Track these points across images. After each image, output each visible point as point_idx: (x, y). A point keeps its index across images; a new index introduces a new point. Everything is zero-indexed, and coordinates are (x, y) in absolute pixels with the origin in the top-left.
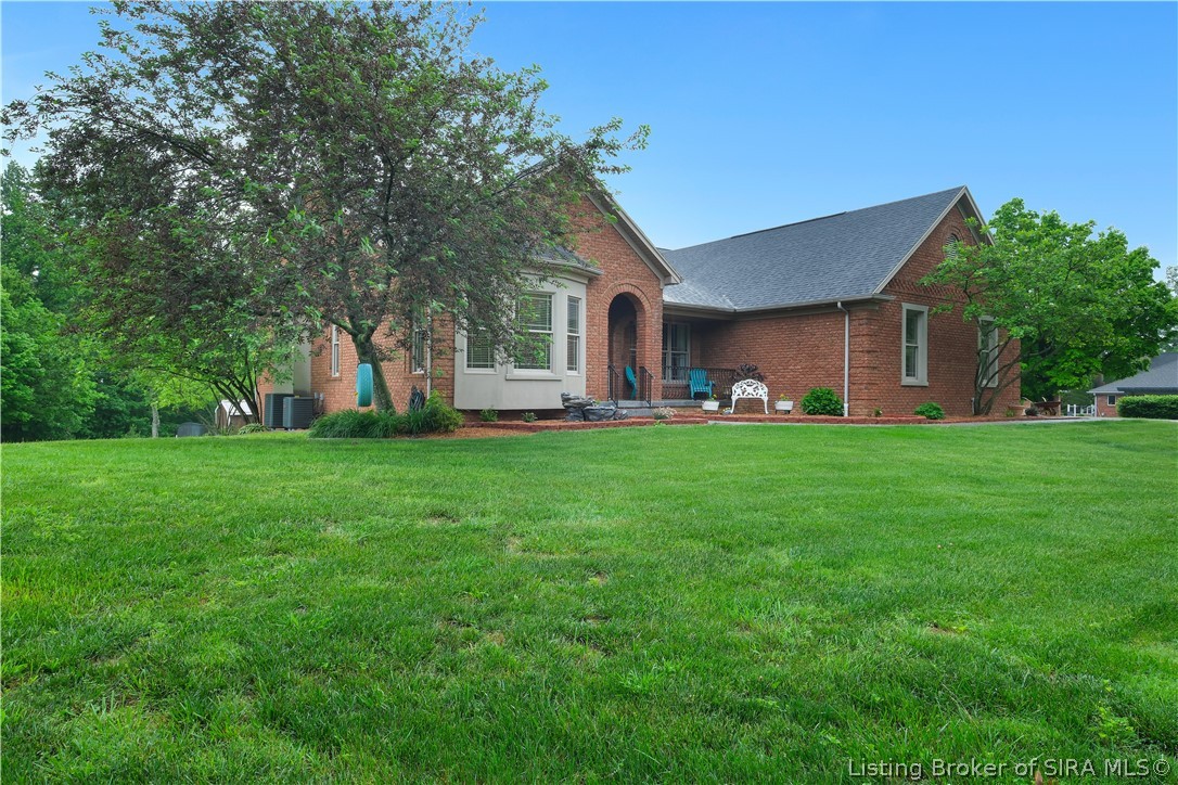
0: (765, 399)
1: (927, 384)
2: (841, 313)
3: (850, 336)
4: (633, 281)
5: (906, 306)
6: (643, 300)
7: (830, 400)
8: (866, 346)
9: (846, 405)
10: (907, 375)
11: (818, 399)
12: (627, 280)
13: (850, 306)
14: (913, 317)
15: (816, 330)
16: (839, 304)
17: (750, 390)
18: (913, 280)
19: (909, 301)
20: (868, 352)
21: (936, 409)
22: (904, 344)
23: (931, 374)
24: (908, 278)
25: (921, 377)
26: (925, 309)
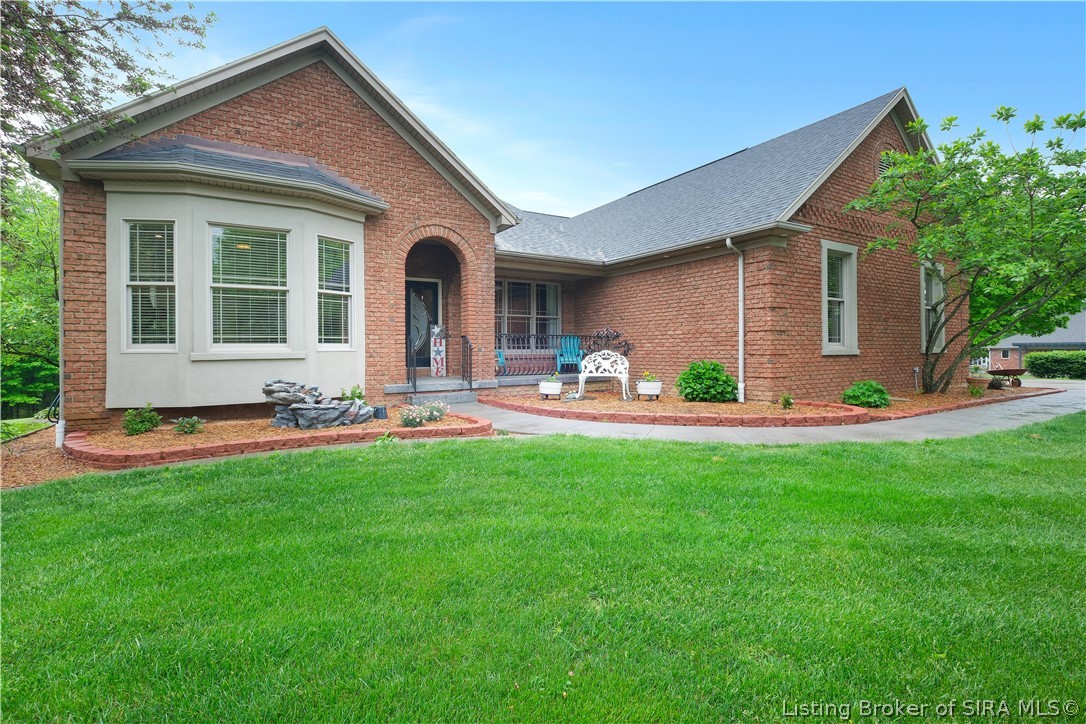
0: (624, 378)
1: (857, 352)
2: (733, 255)
3: (745, 288)
4: (446, 222)
5: (827, 245)
6: (463, 247)
7: (717, 379)
8: (769, 300)
9: (741, 386)
10: (830, 340)
11: (698, 377)
12: (437, 221)
13: (745, 243)
14: (836, 261)
15: (700, 282)
16: (728, 242)
17: (606, 365)
18: (836, 209)
19: (831, 238)
20: (773, 309)
21: (877, 391)
22: (825, 298)
23: (863, 337)
24: (829, 206)
25: (850, 343)
26: (853, 250)
